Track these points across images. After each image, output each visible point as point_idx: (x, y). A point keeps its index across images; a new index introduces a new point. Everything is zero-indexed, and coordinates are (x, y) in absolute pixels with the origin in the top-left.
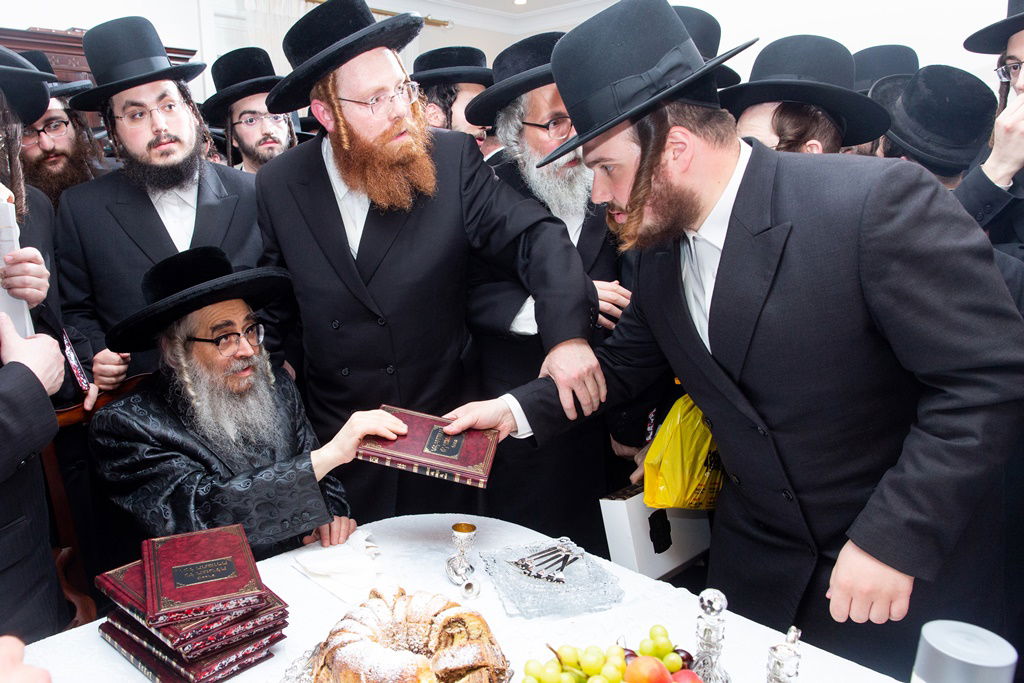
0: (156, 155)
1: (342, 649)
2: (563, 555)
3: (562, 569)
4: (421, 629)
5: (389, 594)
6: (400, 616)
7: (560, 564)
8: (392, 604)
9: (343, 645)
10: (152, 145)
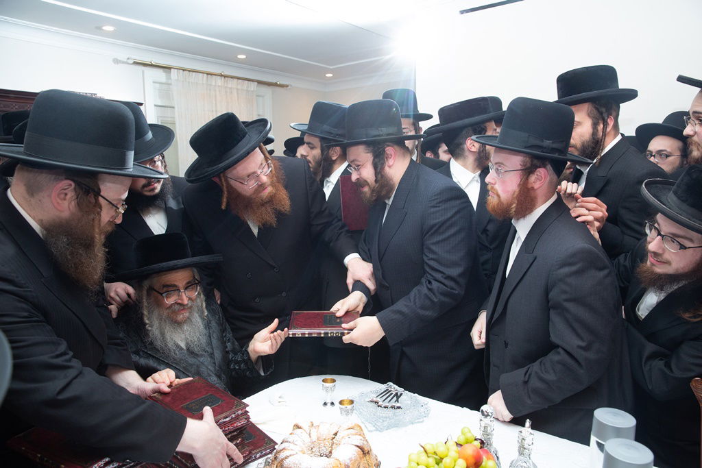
0: (146, 191)
1: (287, 460)
2: (394, 393)
3: (397, 401)
4: (327, 443)
5: (305, 425)
6: (314, 438)
7: (395, 398)
8: (308, 432)
9: (287, 457)
10: (144, 186)
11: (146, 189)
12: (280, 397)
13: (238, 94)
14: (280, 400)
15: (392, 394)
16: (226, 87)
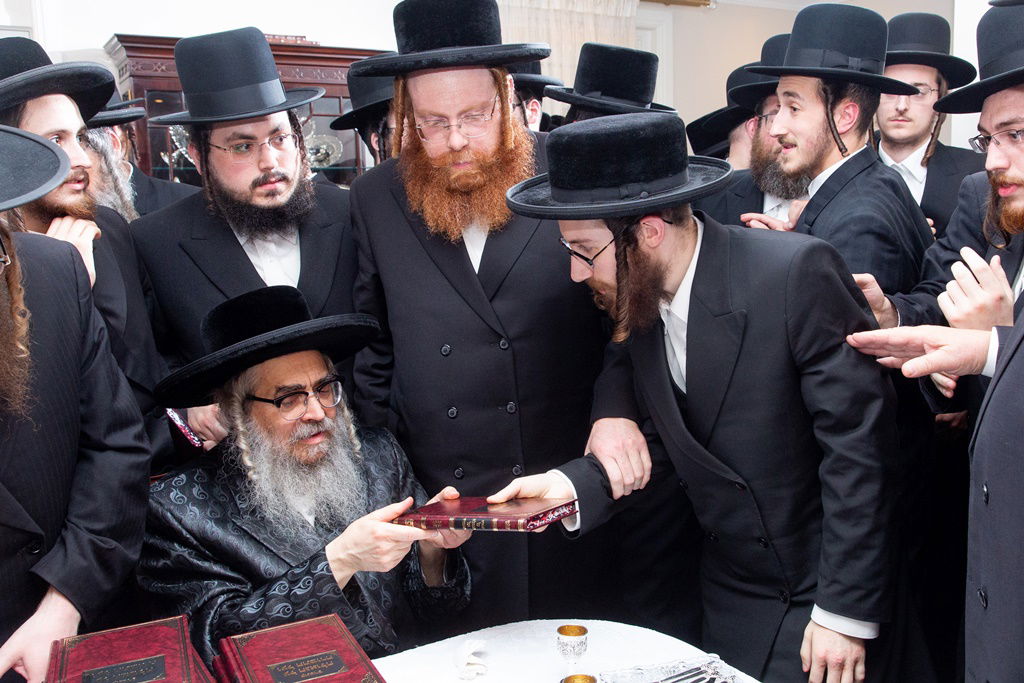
0: (260, 195)
10: (257, 184)
11: (260, 190)
12: (475, 654)
13: (596, 24)
14: (474, 659)
15: (704, 679)
16: (571, 12)
